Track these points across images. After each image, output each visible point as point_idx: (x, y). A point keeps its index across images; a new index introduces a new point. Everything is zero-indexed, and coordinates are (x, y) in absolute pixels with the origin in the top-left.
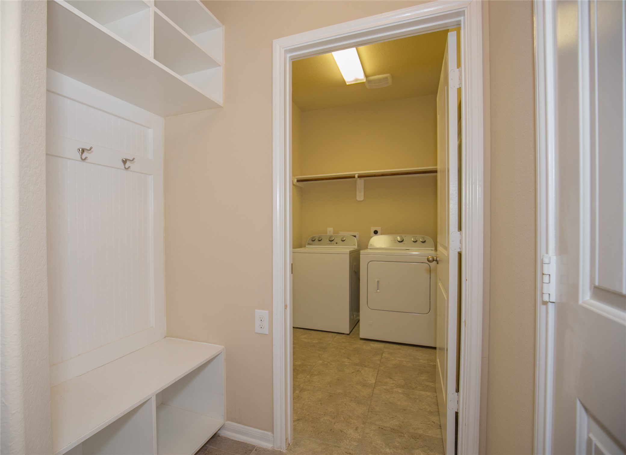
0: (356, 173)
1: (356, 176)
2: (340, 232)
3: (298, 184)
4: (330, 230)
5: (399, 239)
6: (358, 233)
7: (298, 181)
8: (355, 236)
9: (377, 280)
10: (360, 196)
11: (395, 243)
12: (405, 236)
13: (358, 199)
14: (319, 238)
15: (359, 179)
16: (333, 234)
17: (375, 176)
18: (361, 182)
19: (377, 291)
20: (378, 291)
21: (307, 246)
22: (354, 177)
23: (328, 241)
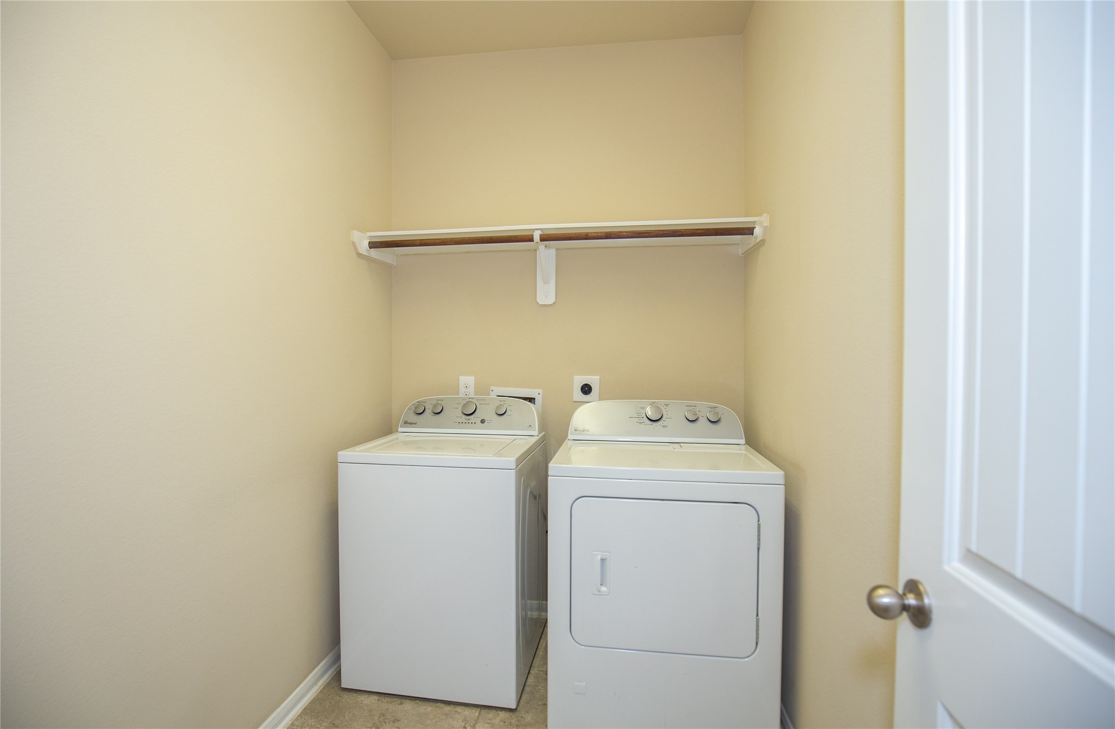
0: (537, 227)
1: (537, 237)
2: (492, 388)
3: (375, 253)
4: (467, 383)
5: (649, 412)
6: (541, 391)
7: (373, 245)
8: (531, 400)
9: (599, 557)
10: (546, 294)
11: (640, 423)
12: (667, 405)
13: (541, 300)
14: (435, 406)
15: (542, 246)
16: (476, 394)
17: (586, 237)
18: (547, 255)
19: (599, 591)
20: (604, 589)
21: (400, 429)
22: (531, 239)
23: (460, 414)
